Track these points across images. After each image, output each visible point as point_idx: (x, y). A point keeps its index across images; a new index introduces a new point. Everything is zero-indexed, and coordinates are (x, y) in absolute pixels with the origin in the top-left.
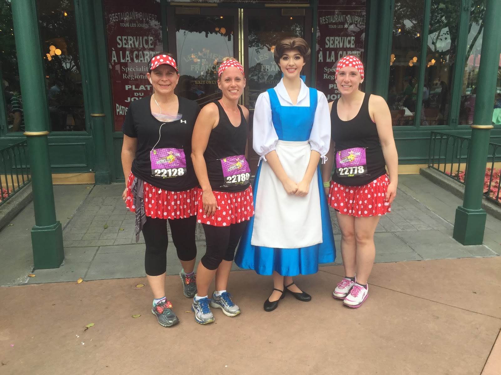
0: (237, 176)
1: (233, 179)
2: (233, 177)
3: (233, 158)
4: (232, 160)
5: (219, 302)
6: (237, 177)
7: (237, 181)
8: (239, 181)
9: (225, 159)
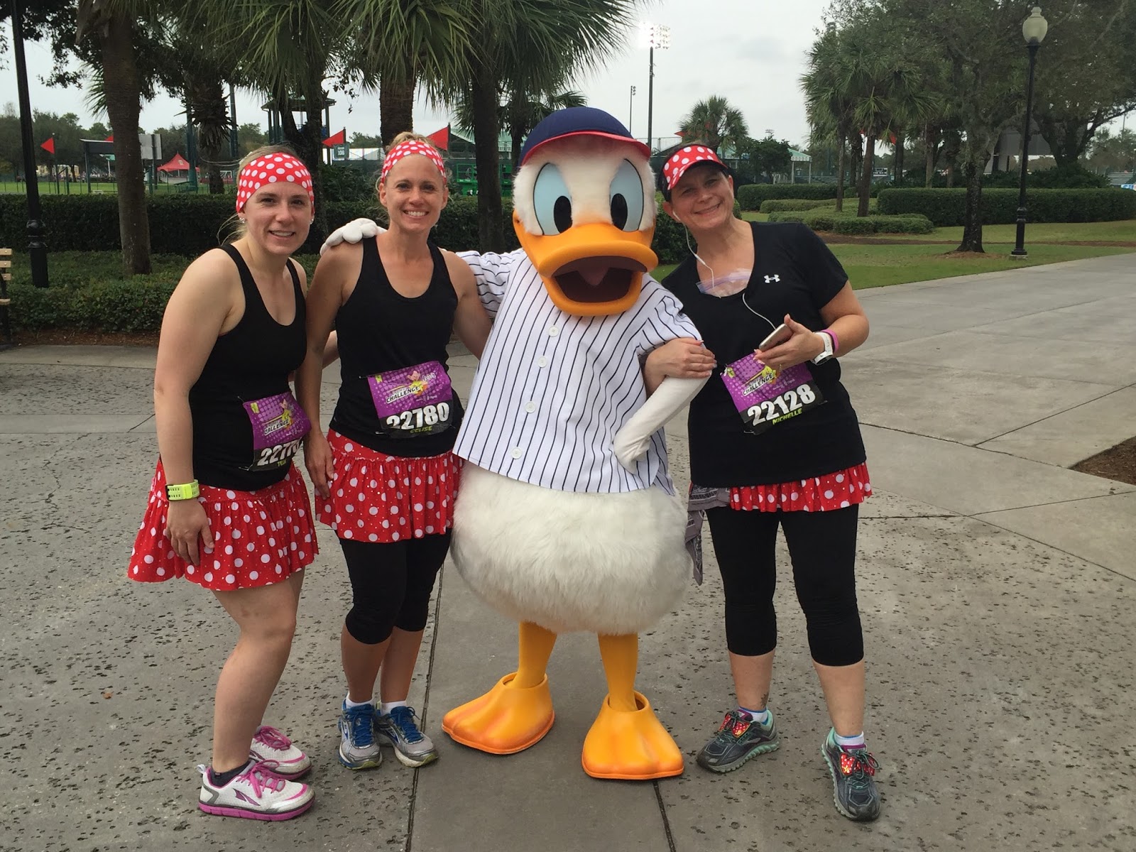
0: (414, 412)
1: (402, 422)
2: (403, 416)
3: (399, 374)
4: (398, 377)
5: (387, 729)
6: (414, 416)
7: (415, 425)
8: (420, 423)
9: (380, 376)
